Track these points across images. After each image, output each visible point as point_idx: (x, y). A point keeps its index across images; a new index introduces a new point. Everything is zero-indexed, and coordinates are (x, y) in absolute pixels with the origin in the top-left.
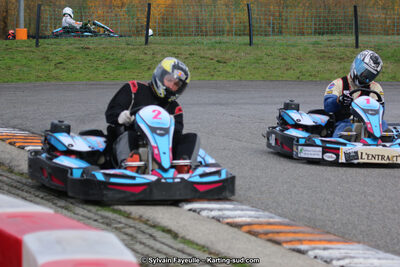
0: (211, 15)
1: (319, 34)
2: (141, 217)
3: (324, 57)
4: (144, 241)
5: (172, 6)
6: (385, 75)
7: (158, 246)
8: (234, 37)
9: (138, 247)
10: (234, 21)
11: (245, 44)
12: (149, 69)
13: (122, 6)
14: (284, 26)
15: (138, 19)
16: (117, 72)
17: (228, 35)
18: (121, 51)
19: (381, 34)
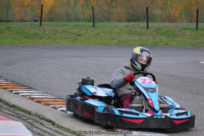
0: (74, 11)
1: (129, 21)
2: (36, 114)
3: (131, 33)
4: (38, 126)
5: (54, 6)
6: (162, 43)
7: (45, 129)
8: (85, 23)
9: (35, 129)
10: (85, 14)
11: (91, 26)
12: (42, 38)
13: (29, 6)
14: (111, 17)
15: (37, 13)
16: (25, 40)
17: (82, 21)
18: (28, 29)
19: (160, 22)
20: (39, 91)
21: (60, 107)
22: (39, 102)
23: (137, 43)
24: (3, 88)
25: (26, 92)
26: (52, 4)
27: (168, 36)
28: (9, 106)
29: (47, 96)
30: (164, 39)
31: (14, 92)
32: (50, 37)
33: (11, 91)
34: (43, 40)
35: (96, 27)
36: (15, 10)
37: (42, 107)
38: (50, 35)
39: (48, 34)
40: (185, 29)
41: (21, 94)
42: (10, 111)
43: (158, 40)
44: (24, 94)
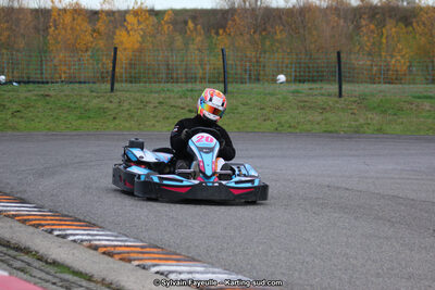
0: (182, 61)
1: (300, 81)
2: (104, 279)
3: (304, 107)
5: (141, 50)
6: (371, 127)
8: (207, 84)
10: (208, 67)
12: (115, 118)
13: (87, 50)
14: (262, 72)
15: (103, 64)
16: (80, 121)
17: (201, 82)
18: (84, 99)
19: (366, 82)
20: (109, 230)
21: (154, 265)
22: (110, 254)
23: (317, 127)
24: (33, 225)
25: (80, 234)
26: (137, 46)
27: (384, 112)
28: (46, 262)
29: (126, 241)
30: (376, 118)
31: (56, 233)
32: (132, 116)
33: (51, 232)
34: (117, 122)
35: (231, 93)
36: (57, 59)
37: (116, 266)
38: (132, 111)
39: (128, 110)
40: (419, 98)
41: (71, 238)
42: (48, 273)
43: (362, 121)
44: (77, 237)
